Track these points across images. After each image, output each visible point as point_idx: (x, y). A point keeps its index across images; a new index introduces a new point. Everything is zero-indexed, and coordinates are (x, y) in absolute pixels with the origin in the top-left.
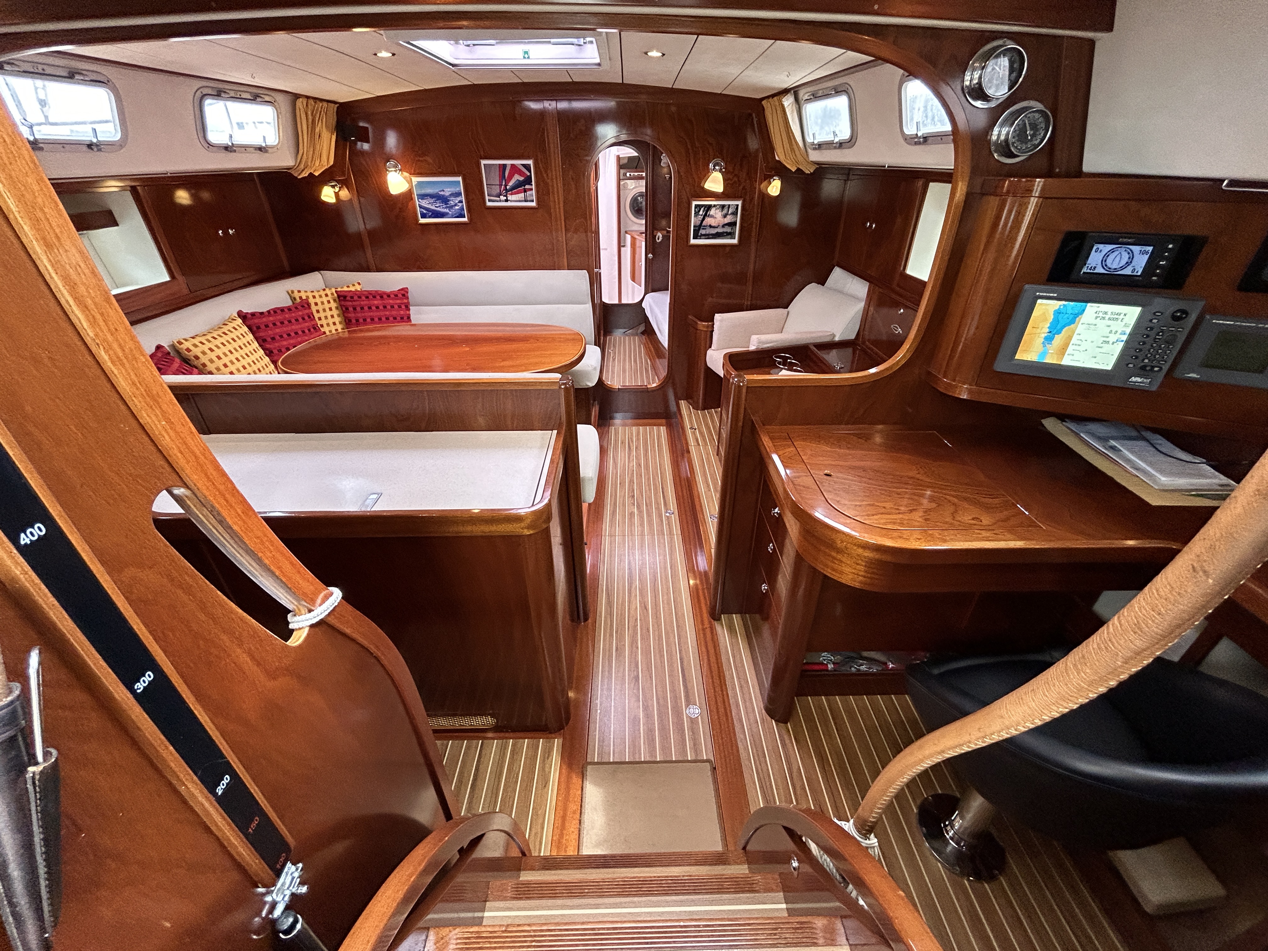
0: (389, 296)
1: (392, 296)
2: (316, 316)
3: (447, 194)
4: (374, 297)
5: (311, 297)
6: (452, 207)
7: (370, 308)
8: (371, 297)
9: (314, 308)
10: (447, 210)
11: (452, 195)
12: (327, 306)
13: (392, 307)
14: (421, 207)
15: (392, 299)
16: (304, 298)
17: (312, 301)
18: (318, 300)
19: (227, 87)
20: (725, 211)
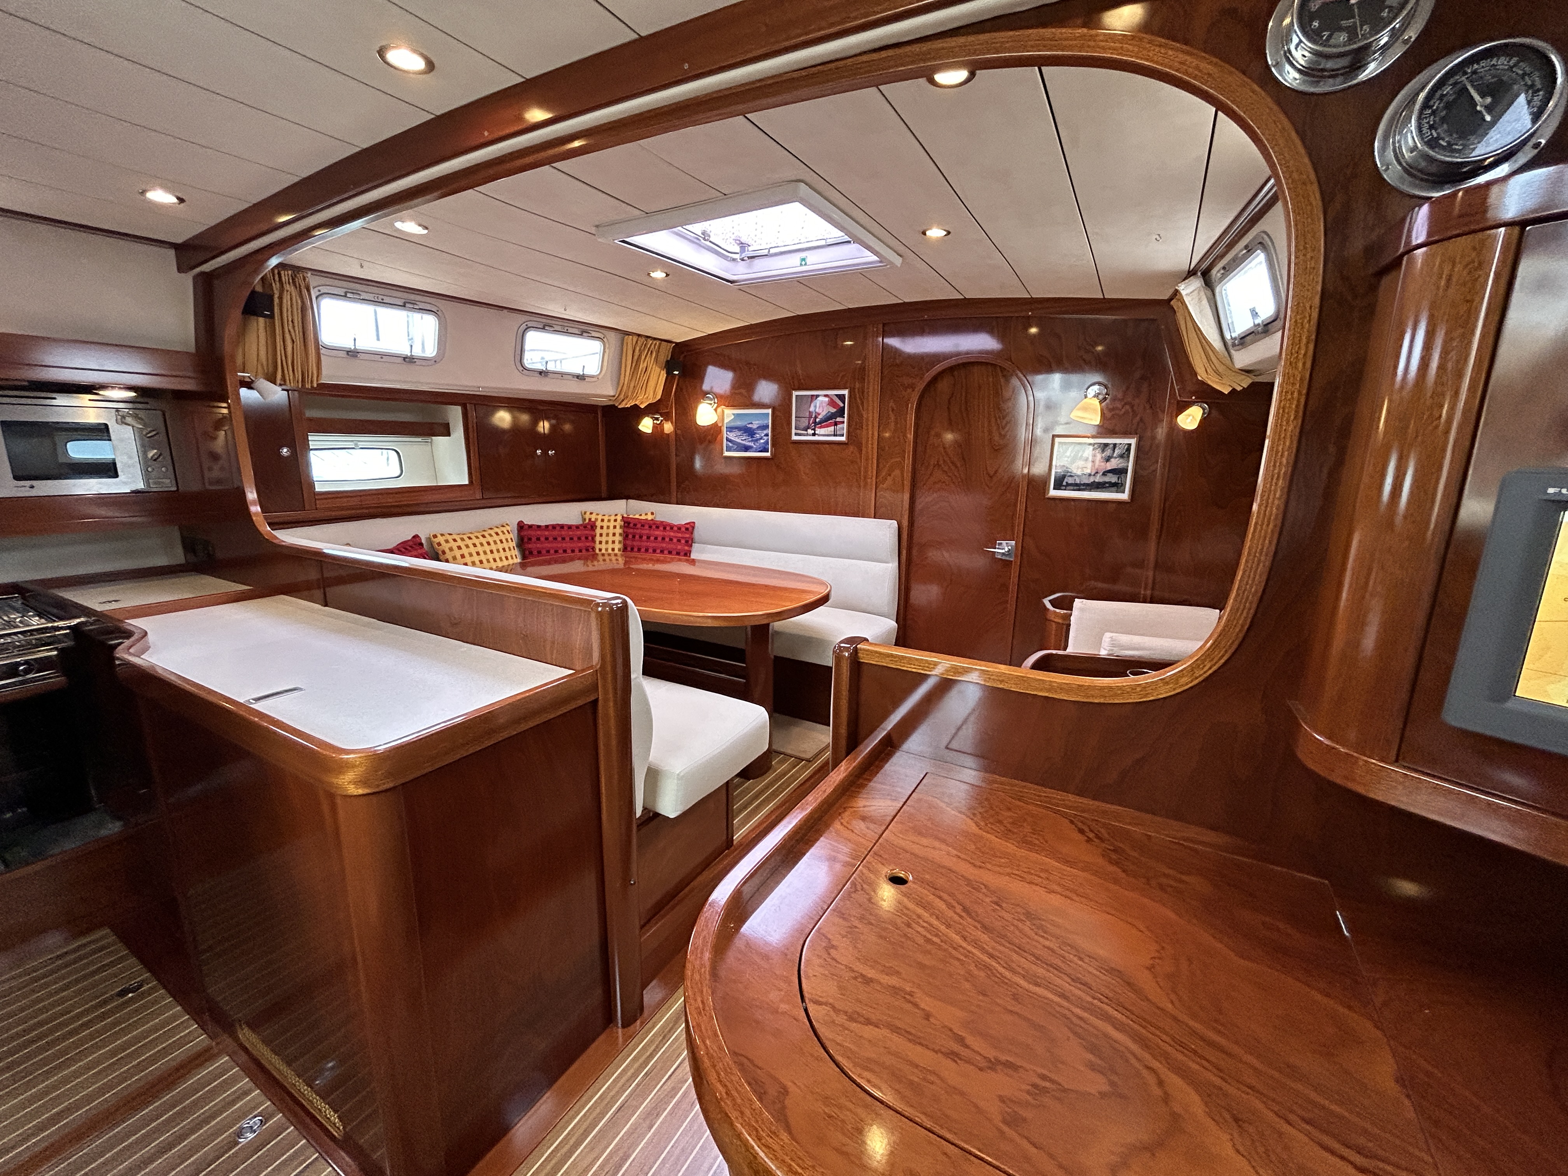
0: (672, 528)
1: (675, 528)
2: (598, 538)
3: (755, 426)
4: (658, 527)
5: (599, 520)
6: (757, 440)
7: (648, 538)
8: (654, 527)
9: (598, 531)
10: (751, 444)
11: (758, 428)
12: (611, 531)
13: (671, 540)
14: (728, 440)
15: (675, 532)
16: (593, 520)
17: (599, 524)
18: (605, 524)
19: (553, 322)
20: (1108, 452)
